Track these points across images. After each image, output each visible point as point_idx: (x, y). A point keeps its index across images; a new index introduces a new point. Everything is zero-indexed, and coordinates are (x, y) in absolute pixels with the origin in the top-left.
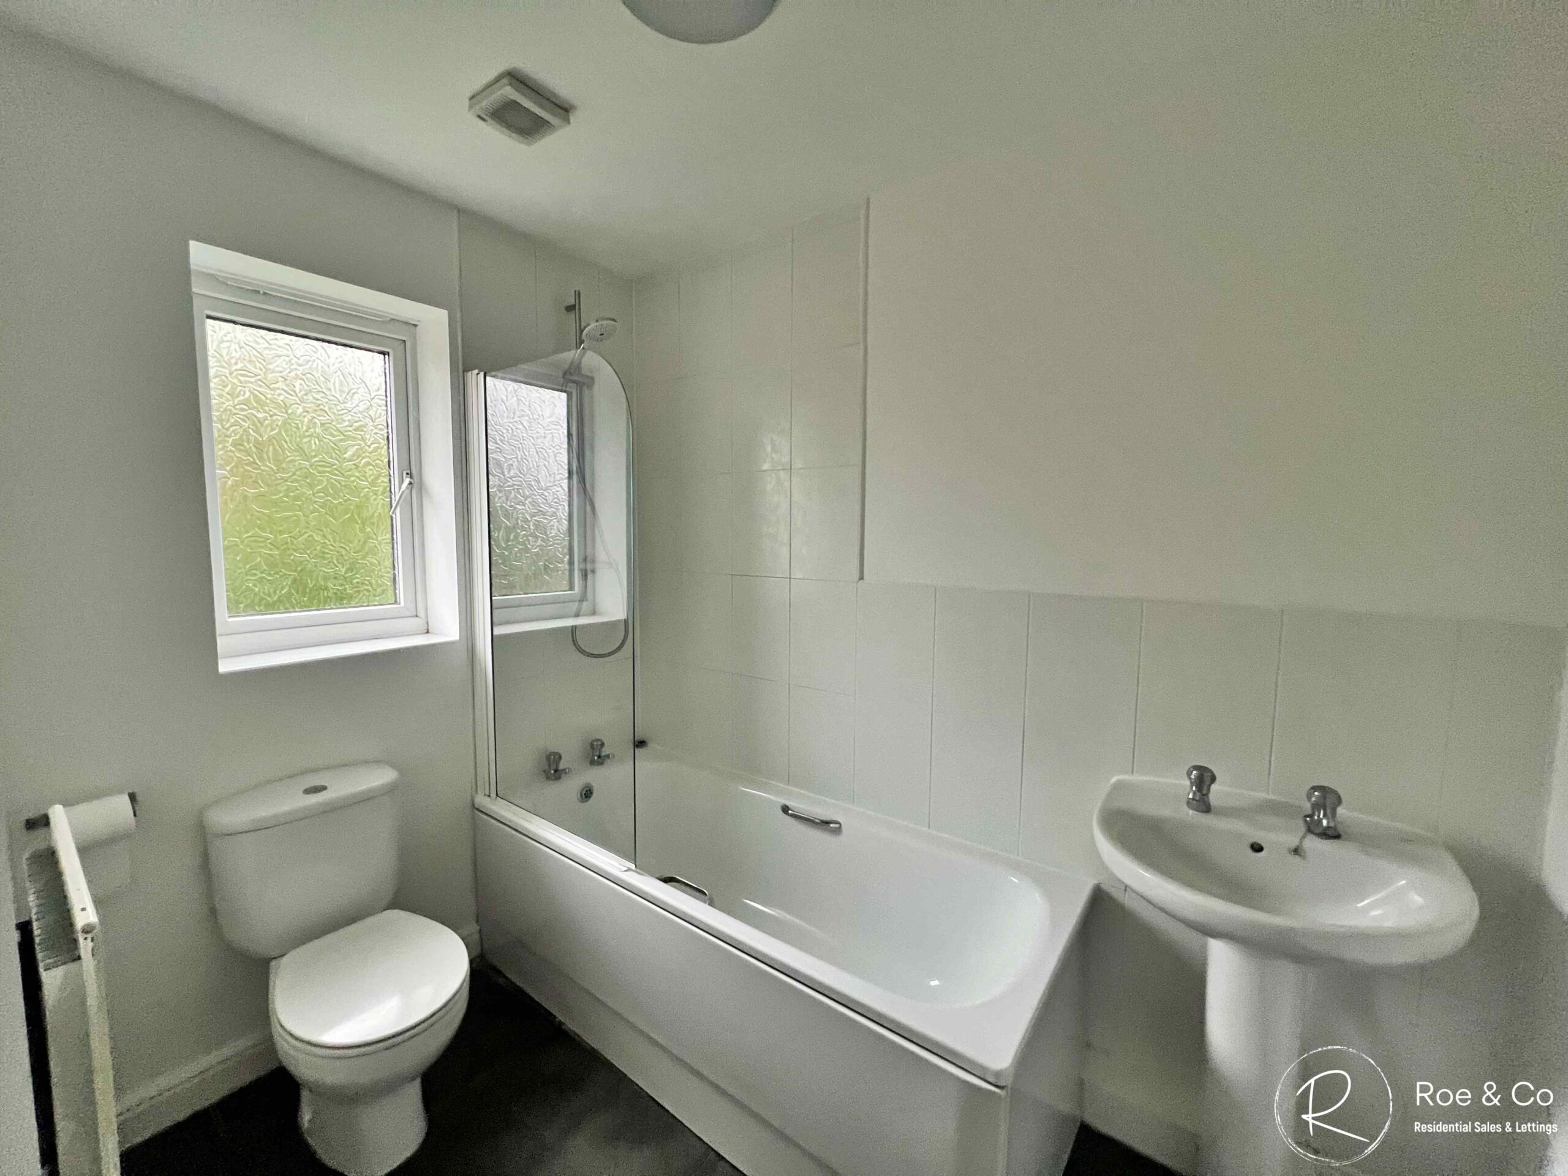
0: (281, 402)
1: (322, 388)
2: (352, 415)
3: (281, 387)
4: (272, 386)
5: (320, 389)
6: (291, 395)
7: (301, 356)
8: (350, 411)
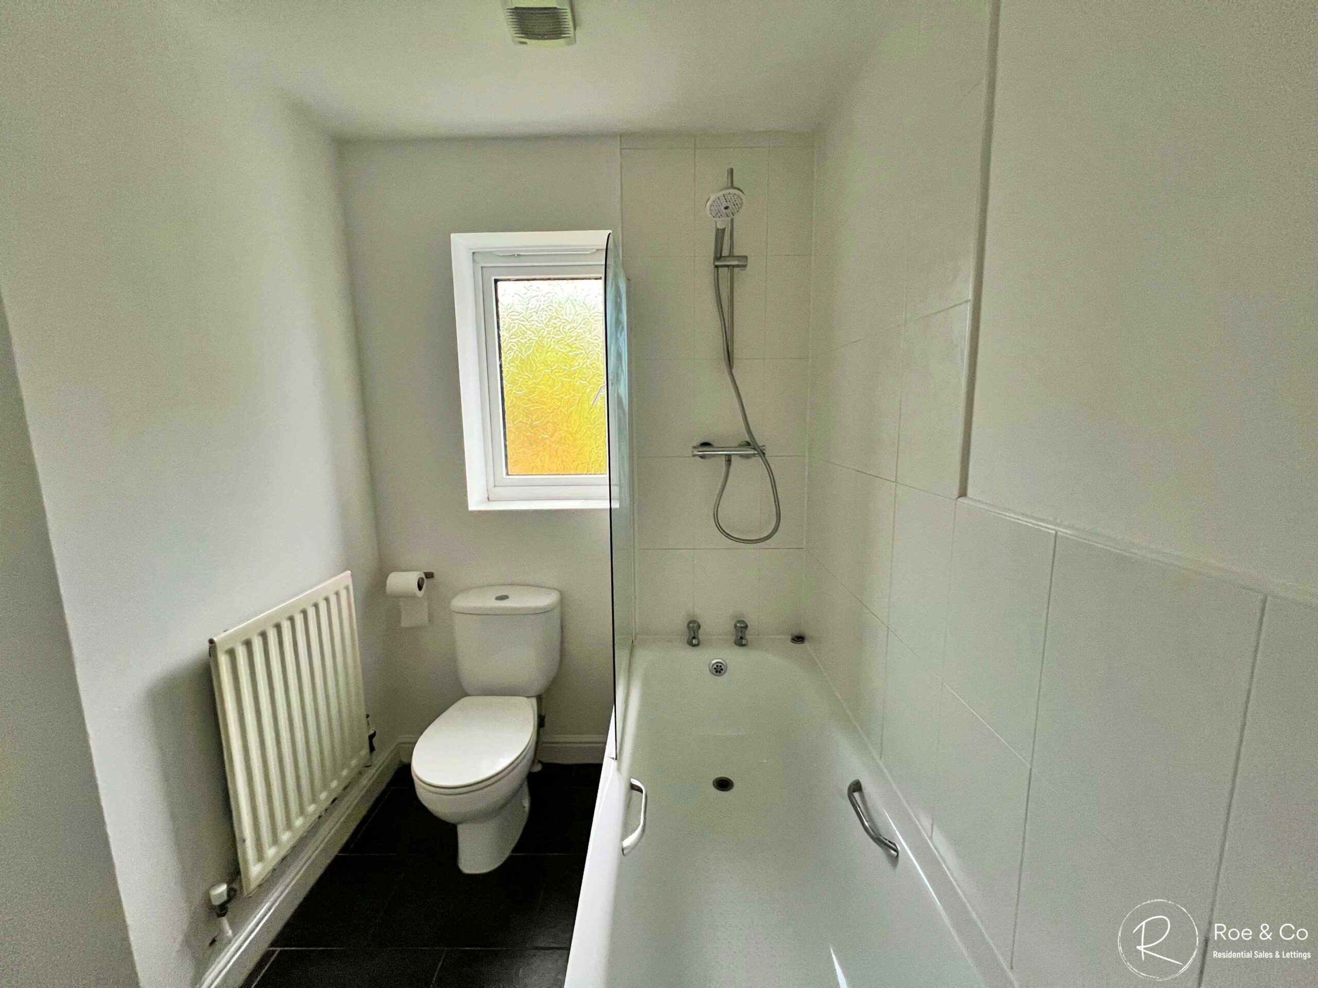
0: (534, 330)
1: (558, 315)
2: (577, 332)
3: (534, 320)
4: (529, 320)
5: (557, 316)
6: (540, 323)
7: (546, 294)
8: (576, 329)
